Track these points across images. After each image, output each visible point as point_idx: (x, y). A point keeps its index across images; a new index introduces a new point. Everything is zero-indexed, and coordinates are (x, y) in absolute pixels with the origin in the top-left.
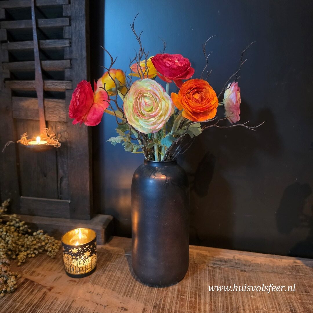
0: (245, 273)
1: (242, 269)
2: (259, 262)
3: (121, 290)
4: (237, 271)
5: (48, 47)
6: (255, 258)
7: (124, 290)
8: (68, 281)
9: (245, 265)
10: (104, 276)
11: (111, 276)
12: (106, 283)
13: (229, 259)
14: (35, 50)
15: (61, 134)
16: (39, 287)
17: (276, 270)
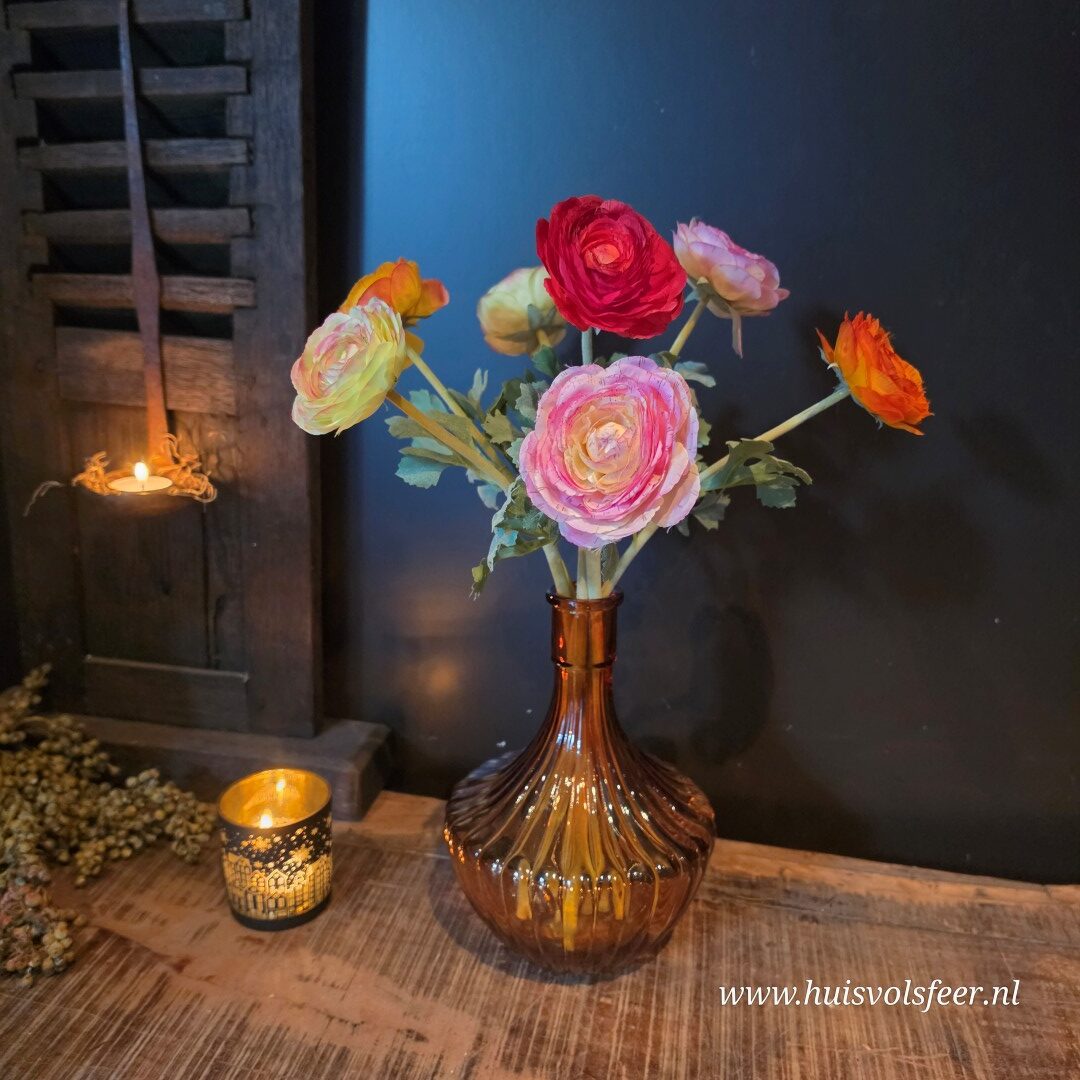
0: (815, 924)
1: (805, 912)
2: (862, 891)
3: (408, 971)
4: (787, 917)
5: (174, 162)
6: (850, 875)
7: (416, 973)
8: (238, 940)
9: (815, 899)
10: (354, 927)
11: (377, 925)
12: (360, 949)
13: (763, 878)
14: (132, 175)
15: (218, 454)
16: (145, 956)
17: (915, 918)
